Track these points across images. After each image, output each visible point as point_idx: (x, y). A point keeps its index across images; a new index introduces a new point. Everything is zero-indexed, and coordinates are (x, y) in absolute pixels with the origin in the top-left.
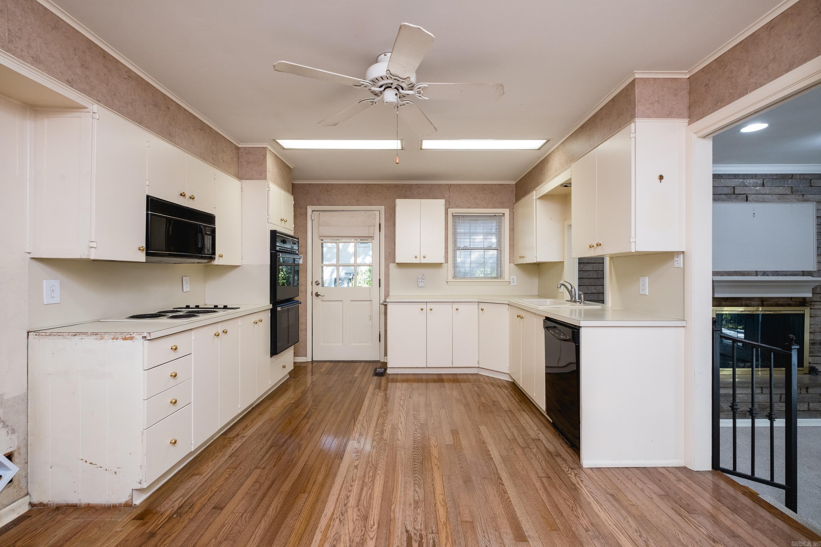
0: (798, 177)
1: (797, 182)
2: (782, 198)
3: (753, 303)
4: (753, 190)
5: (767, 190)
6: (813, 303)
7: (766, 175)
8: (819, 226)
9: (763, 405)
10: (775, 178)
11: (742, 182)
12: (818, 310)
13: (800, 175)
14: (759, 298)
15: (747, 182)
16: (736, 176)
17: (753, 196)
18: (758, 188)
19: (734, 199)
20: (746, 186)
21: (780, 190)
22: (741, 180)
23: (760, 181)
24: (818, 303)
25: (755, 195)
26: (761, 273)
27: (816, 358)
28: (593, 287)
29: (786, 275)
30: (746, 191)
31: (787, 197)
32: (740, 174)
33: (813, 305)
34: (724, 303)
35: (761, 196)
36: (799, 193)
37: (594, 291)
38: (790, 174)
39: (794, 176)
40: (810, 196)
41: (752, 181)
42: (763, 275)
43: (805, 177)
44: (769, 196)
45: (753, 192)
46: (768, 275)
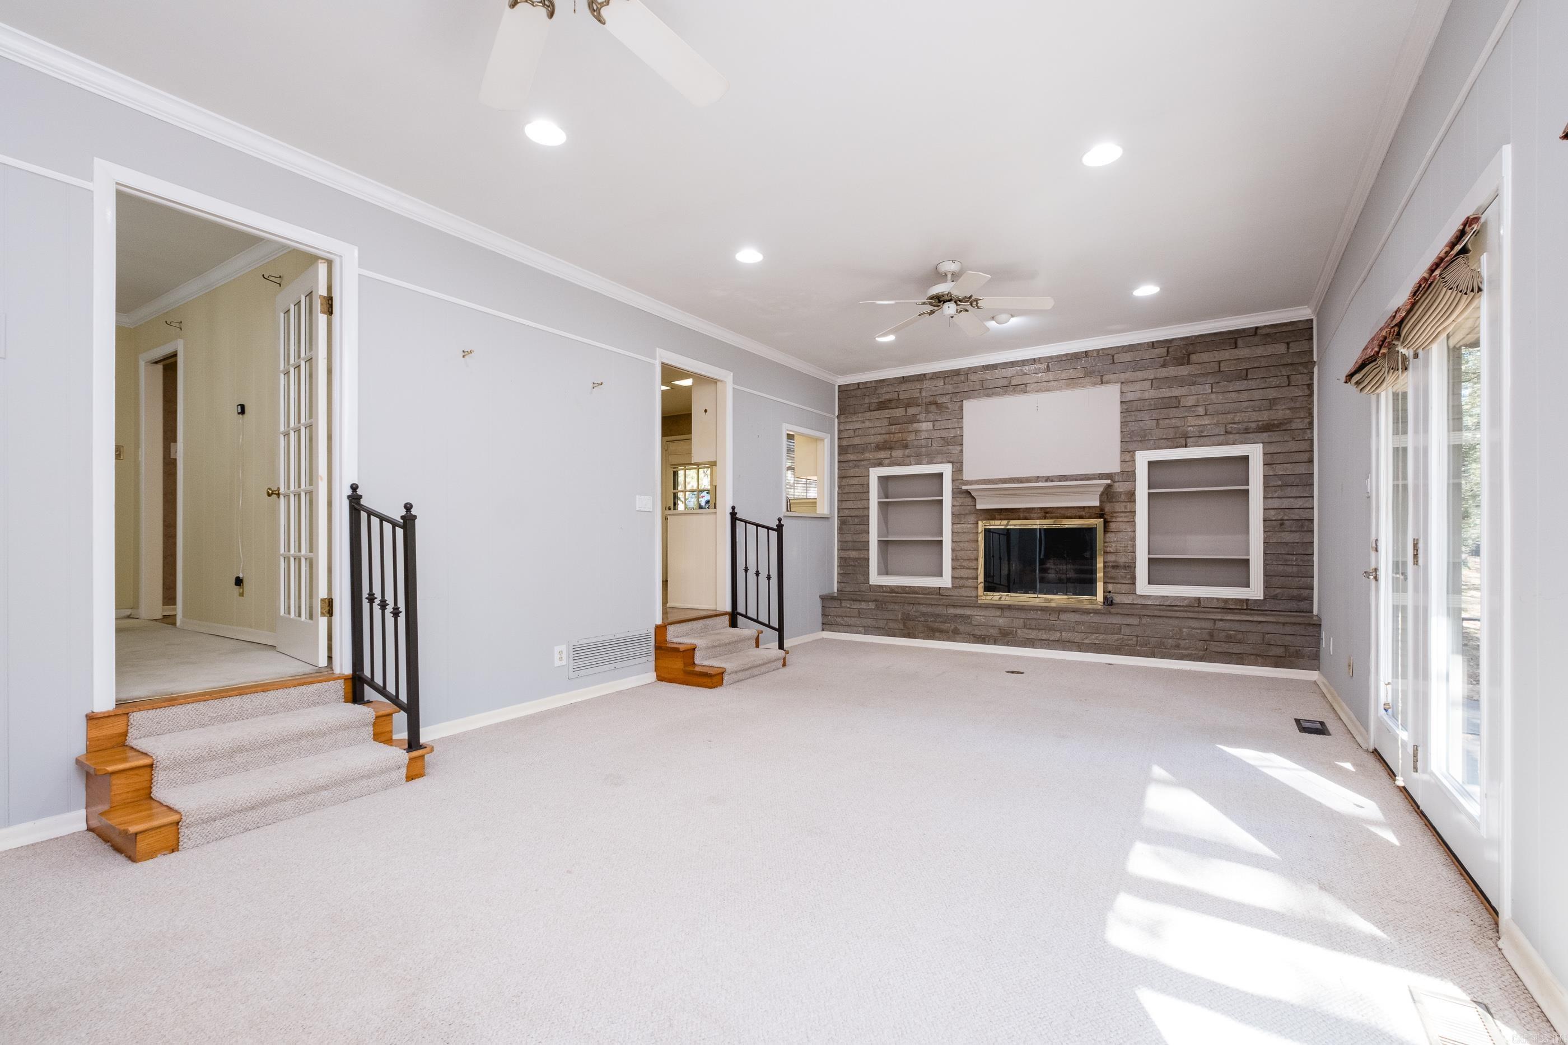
0: (1095, 354)
1: (1095, 360)
2: (1072, 382)
3: (1032, 515)
4: (1034, 378)
5: (1050, 376)
6: (1115, 515)
7: (1051, 357)
8: (1125, 414)
9: (1004, 630)
10: (1064, 359)
11: (1021, 370)
12: (1121, 524)
13: (1098, 351)
14: (1041, 508)
15: (1026, 369)
16: (1014, 364)
17: (1033, 386)
18: (1040, 375)
19: (1011, 391)
20: (1025, 374)
21: (1071, 374)
22: (1019, 368)
23: (1043, 366)
24: (1122, 514)
25: (1036, 384)
26: (1044, 479)
27: (1119, 586)
28: (859, 502)
29: (1076, 480)
30: (1026, 380)
31: (1081, 381)
32: (1018, 361)
33: (1118, 517)
34: (997, 516)
35: (1045, 384)
36: (1096, 374)
37: (860, 507)
38: (1082, 352)
39: (1089, 353)
40: (1111, 377)
41: (1032, 367)
42: (1046, 481)
43: (1106, 352)
44: (1054, 384)
45: (1034, 380)
46: (1052, 481)
